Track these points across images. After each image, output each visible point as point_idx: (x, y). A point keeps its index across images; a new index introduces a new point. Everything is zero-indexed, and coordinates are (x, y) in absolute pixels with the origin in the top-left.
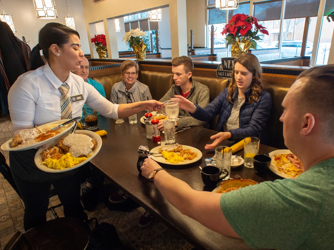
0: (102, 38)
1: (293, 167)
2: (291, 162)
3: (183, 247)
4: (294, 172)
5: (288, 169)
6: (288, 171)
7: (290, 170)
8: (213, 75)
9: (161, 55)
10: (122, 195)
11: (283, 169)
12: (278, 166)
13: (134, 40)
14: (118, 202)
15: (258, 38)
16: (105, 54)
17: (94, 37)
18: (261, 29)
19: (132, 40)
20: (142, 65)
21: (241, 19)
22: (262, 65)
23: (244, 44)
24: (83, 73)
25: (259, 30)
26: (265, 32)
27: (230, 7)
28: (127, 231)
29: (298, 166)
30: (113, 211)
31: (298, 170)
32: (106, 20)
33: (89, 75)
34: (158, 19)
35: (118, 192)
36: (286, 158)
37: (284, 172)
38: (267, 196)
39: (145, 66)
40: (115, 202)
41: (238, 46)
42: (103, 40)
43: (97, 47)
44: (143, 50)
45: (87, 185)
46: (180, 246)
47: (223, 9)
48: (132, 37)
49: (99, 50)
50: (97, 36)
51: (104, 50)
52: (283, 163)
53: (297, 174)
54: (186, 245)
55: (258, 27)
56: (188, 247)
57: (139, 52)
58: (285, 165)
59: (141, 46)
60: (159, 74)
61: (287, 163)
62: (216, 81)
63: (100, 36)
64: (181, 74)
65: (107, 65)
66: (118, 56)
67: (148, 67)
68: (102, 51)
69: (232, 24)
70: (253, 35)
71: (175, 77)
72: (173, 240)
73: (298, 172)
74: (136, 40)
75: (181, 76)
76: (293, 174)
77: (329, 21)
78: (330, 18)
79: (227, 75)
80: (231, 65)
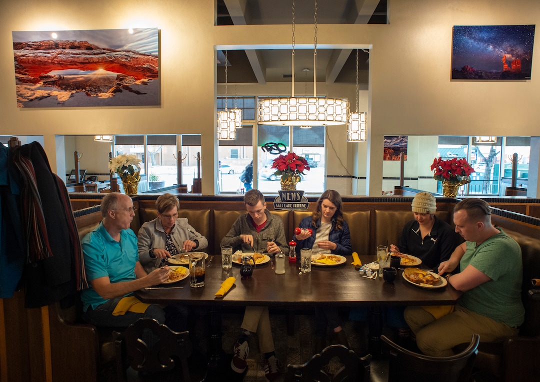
71: (256, 215)
78: (264, 148)
79: (287, 206)
80: (290, 197)
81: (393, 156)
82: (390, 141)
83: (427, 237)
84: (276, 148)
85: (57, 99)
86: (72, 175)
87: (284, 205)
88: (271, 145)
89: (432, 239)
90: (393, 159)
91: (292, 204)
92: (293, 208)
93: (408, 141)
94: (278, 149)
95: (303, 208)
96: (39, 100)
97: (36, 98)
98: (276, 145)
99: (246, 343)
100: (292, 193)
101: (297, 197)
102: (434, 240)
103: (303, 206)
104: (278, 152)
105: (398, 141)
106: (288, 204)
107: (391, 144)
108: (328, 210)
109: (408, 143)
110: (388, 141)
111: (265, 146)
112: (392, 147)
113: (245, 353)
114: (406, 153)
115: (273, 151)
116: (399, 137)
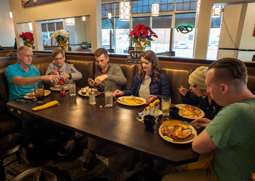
0: (29, 35)
1: (191, 112)
2: (188, 110)
3: (120, 179)
4: (192, 115)
5: (188, 114)
6: (188, 115)
7: (190, 114)
8: (124, 62)
9: (71, 49)
10: (68, 149)
11: (185, 115)
12: (181, 113)
13: (60, 37)
14: (66, 154)
15: (152, 40)
16: (31, 47)
17: (22, 34)
18: (153, 34)
19: (59, 38)
20: (67, 55)
21: (142, 28)
22: (157, 56)
23: (143, 43)
24: (29, 61)
25: (152, 35)
26: (156, 36)
27: (126, 19)
28: (75, 175)
29: (193, 112)
30: (59, 164)
31: (194, 114)
32: (35, 22)
33: (32, 62)
34: (73, 24)
35: (65, 147)
36: (185, 108)
37: (186, 116)
38: (229, 117)
39: (70, 56)
40: (64, 155)
41: (140, 44)
42: (30, 36)
43: (24, 41)
44: (67, 45)
45: (30, 146)
46: (117, 178)
47: (121, 20)
48: (59, 35)
49: (27, 43)
50: (24, 33)
51: (31, 44)
52: (184, 111)
53: (194, 116)
54: (121, 177)
55: (152, 32)
56: (123, 178)
57: (64, 46)
58: (186, 112)
59: (65, 42)
60: (82, 62)
61: (186, 111)
62: (126, 66)
63: (28, 33)
64: (103, 60)
65: (38, 55)
66: (43, 49)
67: (73, 57)
68: (29, 45)
69: (137, 30)
70: (149, 38)
71: (100, 63)
72: (111, 176)
73: (194, 115)
74: (61, 37)
75: (104, 61)
76: (192, 116)
77: (178, 31)
78: (178, 29)
84: (185, 29)
85: (33, 2)
86: (82, 45)
88: (182, 27)
94: (187, 30)
96: (28, 3)
97: (27, 2)
98: (186, 27)
99: (73, 141)
104: (187, 32)
111: (179, 28)
113: (70, 146)
115: (184, 31)
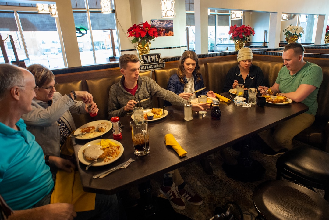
79: (149, 67)
80: (151, 59)
81: (166, 33)
82: (163, 23)
83: (248, 78)
87: (146, 67)
89: (251, 78)
90: (166, 35)
91: (153, 65)
92: (154, 68)
93: (173, 23)
95: (161, 67)
98: (79, 30)
99: (174, 184)
100: (152, 56)
101: (155, 59)
102: (252, 78)
103: (161, 65)
104: (81, 35)
105: (168, 23)
106: (150, 65)
107: (164, 25)
108: (191, 66)
109: (173, 24)
110: (162, 23)
112: (164, 27)
114: (173, 31)
115: (77, 35)
116: (168, 20)
